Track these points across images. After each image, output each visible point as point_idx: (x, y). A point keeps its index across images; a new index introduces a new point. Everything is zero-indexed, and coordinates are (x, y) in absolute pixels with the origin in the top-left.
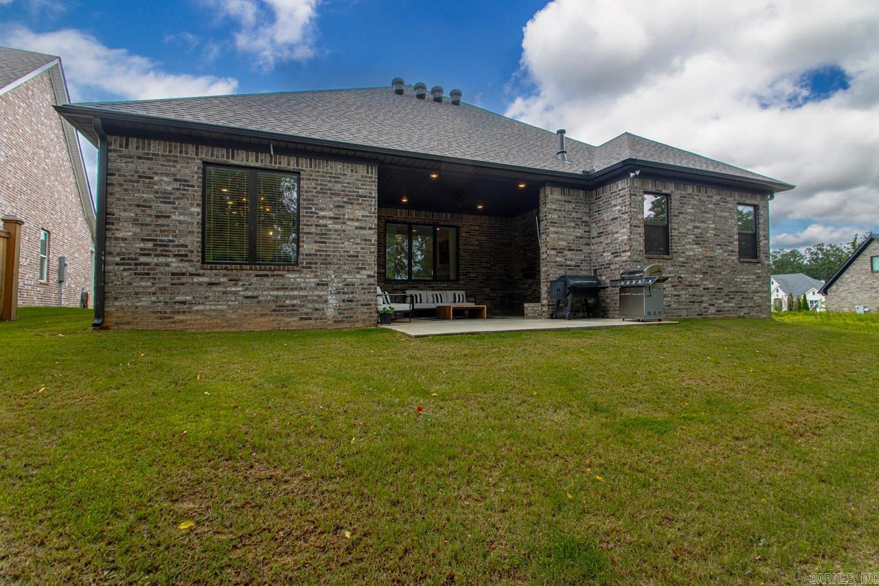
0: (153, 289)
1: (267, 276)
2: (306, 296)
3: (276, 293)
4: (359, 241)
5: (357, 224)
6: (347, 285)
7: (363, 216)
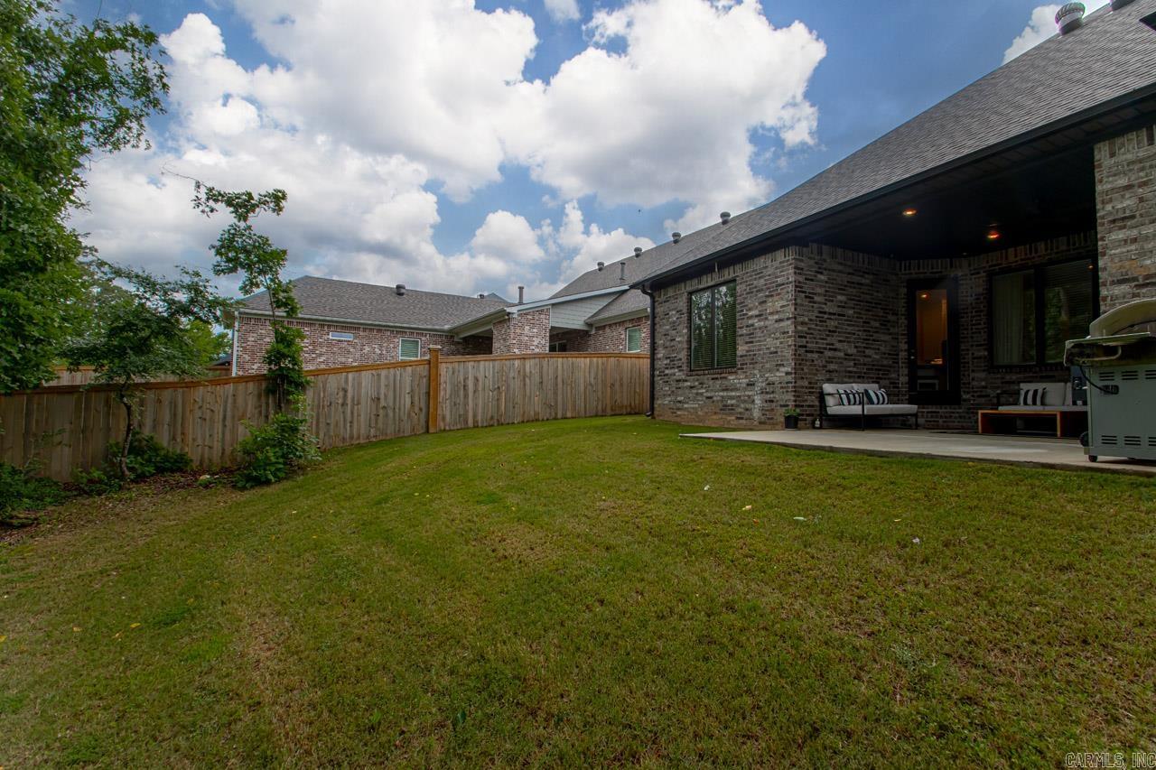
0: (669, 392)
1: (717, 379)
2: (739, 397)
3: (721, 394)
4: (778, 335)
5: (776, 317)
6: (769, 384)
7: (782, 307)
